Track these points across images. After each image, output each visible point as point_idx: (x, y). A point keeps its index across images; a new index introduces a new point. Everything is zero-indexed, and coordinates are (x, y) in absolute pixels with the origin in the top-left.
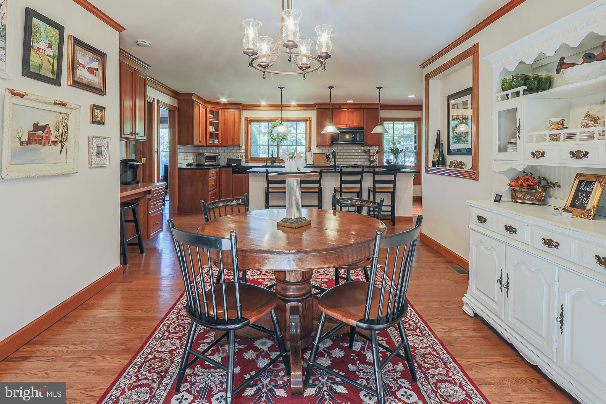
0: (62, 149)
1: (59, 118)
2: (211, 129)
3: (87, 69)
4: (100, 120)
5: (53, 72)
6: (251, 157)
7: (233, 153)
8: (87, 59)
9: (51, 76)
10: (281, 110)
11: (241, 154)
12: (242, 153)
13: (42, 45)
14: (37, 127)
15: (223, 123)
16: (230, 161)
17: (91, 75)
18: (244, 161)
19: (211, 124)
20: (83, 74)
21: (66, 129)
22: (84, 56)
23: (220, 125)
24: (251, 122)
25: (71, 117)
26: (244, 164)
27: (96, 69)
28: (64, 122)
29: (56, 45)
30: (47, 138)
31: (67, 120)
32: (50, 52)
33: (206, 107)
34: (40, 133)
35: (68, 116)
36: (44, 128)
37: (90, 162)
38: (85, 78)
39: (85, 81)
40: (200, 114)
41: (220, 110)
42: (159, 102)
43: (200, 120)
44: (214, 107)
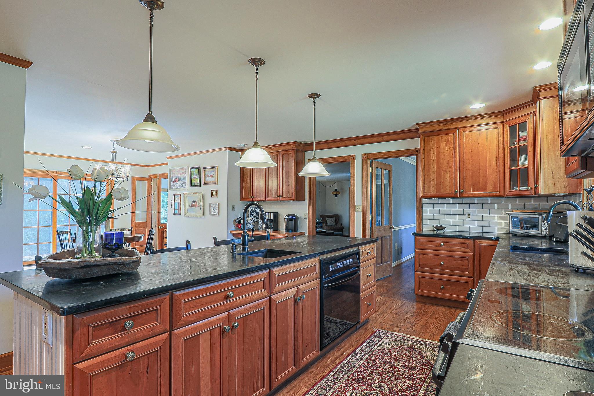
1: (199, 198)
3: (209, 176)
4: (215, 195)
5: (198, 183)
8: (210, 172)
14: (193, 202)
17: (212, 178)
23: (530, 151)
27: (214, 175)
29: (198, 174)
30: (196, 205)
32: (197, 177)
37: (210, 213)
39: (209, 181)
40: (455, 147)
41: (531, 117)
42: (364, 155)
43: (454, 156)
44: (516, 117)
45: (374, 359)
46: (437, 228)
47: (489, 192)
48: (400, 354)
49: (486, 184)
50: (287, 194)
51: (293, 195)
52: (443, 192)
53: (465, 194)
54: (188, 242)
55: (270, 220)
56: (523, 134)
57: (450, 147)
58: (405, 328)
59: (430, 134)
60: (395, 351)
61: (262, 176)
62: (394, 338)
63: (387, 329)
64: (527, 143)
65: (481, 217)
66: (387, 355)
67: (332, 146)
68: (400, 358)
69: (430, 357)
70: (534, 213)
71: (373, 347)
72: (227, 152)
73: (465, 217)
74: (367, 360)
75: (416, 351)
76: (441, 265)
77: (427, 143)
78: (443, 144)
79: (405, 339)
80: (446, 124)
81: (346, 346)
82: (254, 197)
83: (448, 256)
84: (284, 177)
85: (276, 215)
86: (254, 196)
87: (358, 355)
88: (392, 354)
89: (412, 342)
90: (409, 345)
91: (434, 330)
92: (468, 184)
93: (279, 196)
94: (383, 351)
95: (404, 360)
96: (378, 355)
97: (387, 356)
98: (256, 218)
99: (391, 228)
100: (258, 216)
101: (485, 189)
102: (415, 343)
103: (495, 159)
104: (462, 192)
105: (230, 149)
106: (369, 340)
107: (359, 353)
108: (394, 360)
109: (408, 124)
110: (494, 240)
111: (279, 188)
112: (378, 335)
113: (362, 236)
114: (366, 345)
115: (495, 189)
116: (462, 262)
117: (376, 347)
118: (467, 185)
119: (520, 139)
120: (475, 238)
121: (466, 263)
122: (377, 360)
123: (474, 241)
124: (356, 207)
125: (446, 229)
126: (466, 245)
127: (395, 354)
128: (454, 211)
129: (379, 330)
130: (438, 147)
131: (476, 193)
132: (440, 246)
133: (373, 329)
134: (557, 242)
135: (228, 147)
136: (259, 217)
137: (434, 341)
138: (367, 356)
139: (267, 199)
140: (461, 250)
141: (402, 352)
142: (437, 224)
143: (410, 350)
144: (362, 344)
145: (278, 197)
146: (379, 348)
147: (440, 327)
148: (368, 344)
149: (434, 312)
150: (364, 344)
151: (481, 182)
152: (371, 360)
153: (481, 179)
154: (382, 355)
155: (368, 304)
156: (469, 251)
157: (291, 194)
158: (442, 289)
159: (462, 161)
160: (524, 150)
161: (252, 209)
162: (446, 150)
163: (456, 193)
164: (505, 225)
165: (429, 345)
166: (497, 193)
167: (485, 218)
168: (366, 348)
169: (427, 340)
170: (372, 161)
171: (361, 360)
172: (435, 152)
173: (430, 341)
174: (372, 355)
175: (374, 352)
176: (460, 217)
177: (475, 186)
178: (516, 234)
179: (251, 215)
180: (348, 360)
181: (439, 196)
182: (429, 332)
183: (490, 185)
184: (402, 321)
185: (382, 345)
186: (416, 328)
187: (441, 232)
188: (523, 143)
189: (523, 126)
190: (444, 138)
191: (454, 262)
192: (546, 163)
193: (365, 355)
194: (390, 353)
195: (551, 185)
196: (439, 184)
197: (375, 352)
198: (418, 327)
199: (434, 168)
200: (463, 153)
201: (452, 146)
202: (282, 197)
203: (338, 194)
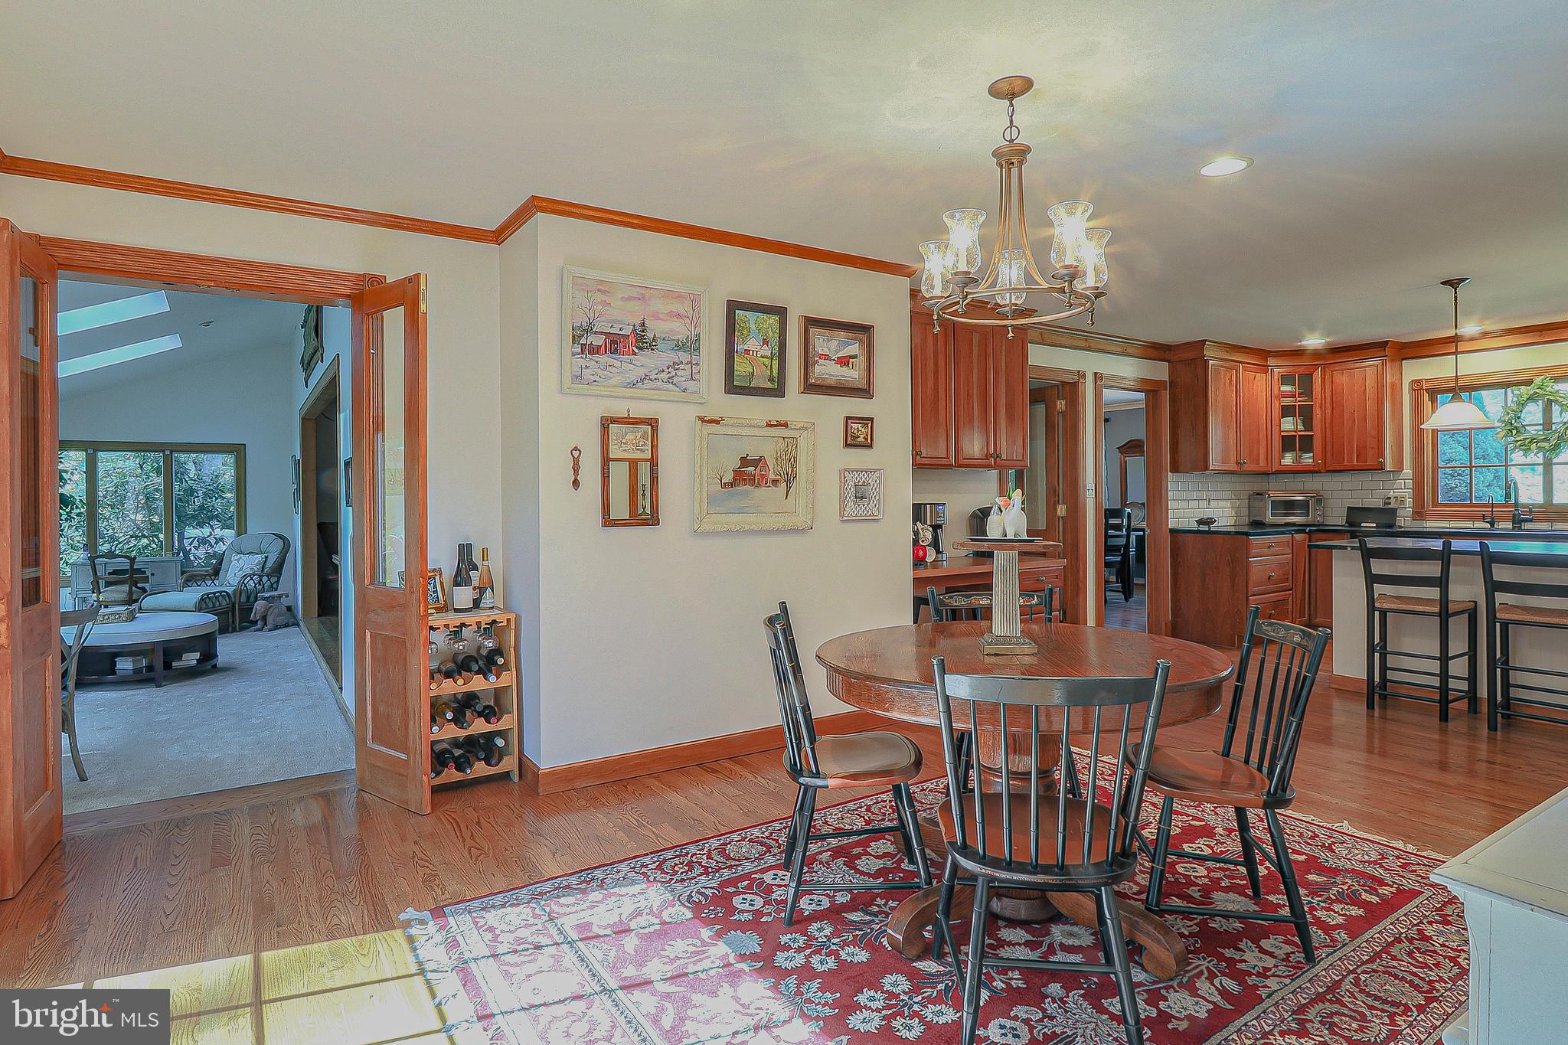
0: (788, 492)
1: (782, 445)
2: (1288, 425)
3: (834, 360)
4: (863, 440)
5: (771, 380)
6: (1435, 504)
7: (1367, 492)
8: (834, 343)
9: (769, 385)
10: (1456, 353)
11: (1398, 493)
12: (1402, 489)
13: (753, 344)
14: (745, 461)
15: (1328, 405)
16: (1355, 514)
17: (845, 369)
18: (1410, 514)
19: (1286, 411)
20: (827, 371)
21: (793, 461)
22: (829, 340)
23: (1317, 414)
24: (1433, 394)
25: (802, 442)
26: (1407, 525)
27: (855, 357)
28: (790, 450)
29: (775, 339)
30: (763, 476)
31: (795, 446)
32: (766, 351)
33: (1265, 369)
34: (751, 469)
35: (797, 441)
36: (758, 462)
37: (842, 510)
38: (831, 375)
39: (832, 381)
41: (1320, 370)
49: (1258, 455)
50: (1010, 449)
57: (1233, 391)
76: (1270, 578)
93: (993, 456)
101: (1257, 460)
103: (1264, 418)
123: (1293, 536)
132: (1270, 548)
139: (962, 461)
156: (1289, 551)
183: (1261, 456)
202: (999, 456)
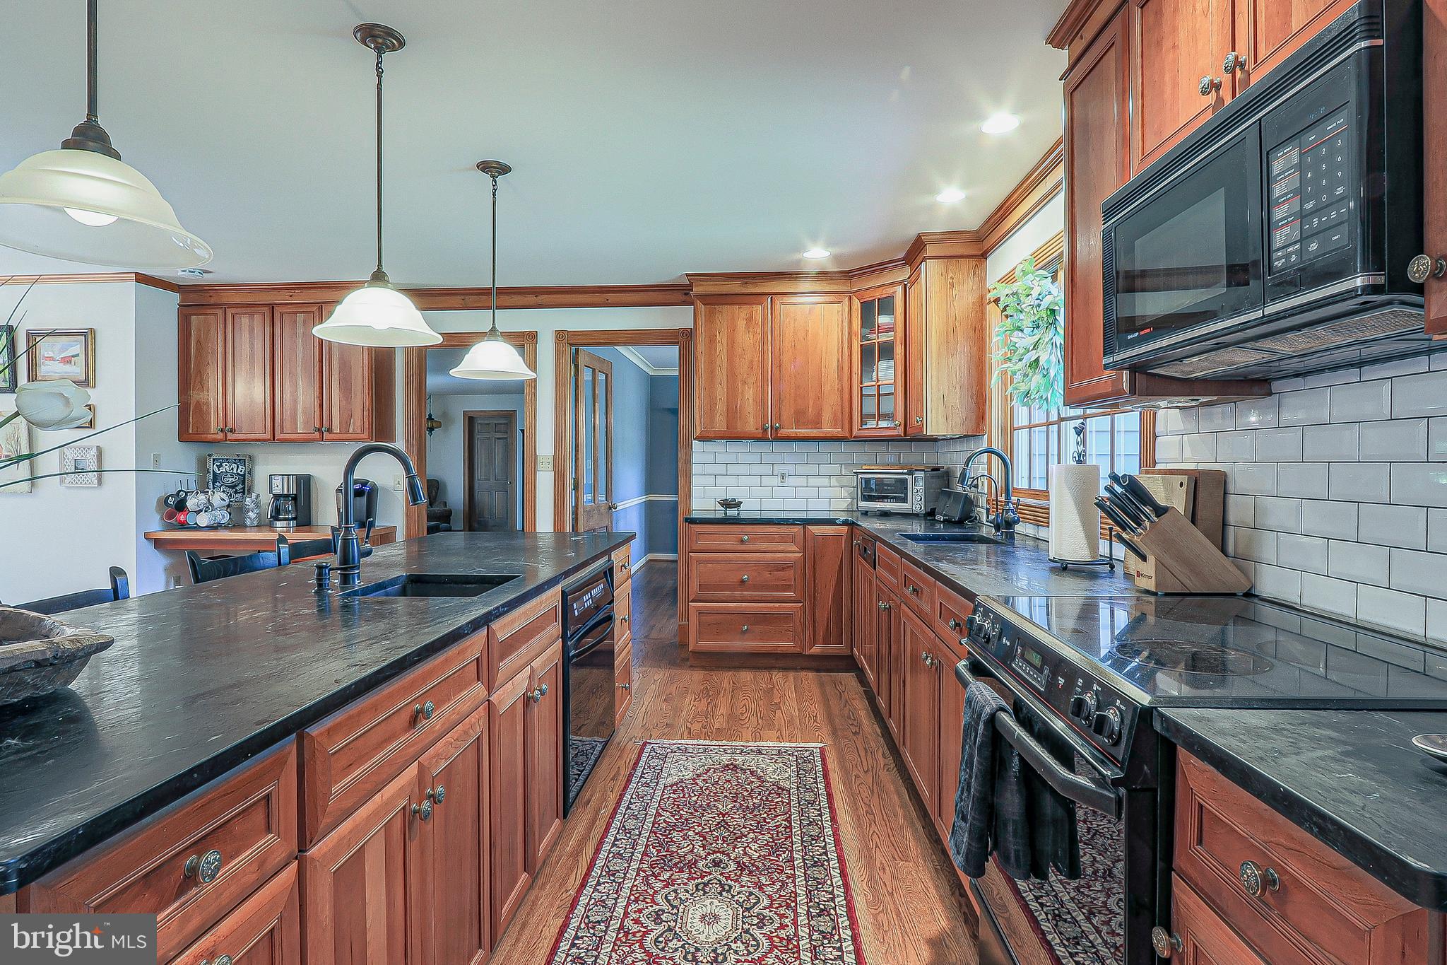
3: (58, 360)
15: (908, 340)
17: (68, 366)
27: (77, 356)
38: (56, 372)
39: (56, 377)
40: (763, 333)
41: (899, 289)
42: (560, 336)
43: (762, 353)
44: (873, 286)
45: (672, 808)
46: (727, 504)
47: (827, 429)
48: (717, 783)
49: (819, 415)
50: (346, 423)
51: (366, 425)
52: (739, 428)
53: (783, 432)
54: (116, 573)
55: (287, 496)
56: (883, 320)
57: (755, 333)
58: (696, 727)
59: (714, 300)
60: (704, 780)
61: (258, 370)
62: (689, 752)
63: (662, 736)
64: (892, 338)
65: (802, 479)
66: (692, 792)
67: (475, 305)
68: (722, 793)
69: (775, 776)
70: (901, 471)
71: (657, 783)
72: (132, 285)
73: (776, 481)
74: (658, 814)
75: (744, 771)
76: (743, 582)
77: (710, 318)
78: (741, 324)
79: (711, 750)
80: (746, 283)
81: (597, 795)
82: (231, 431)
83: (757, 563)
84: (336, 376)
85: (305, 482)
86: (230, 426)
87: (633, 807)
88: (701, 788)
89: (727, 753)
90: (724, 760)
91: (754, 719)
92: (787, 413)
93: (319, 430)
94: (681, 786)
95: (730, 793)
96: (675, 796)
97: (695, 795)
98: (236, 492)
99: (610, 508)
100: (241, 486)
101: (817, 423)
102: (733, 753)
103: (835, 364)
104: (777, 428)
105: (142, 279)
106: (639, 770)
107: (635, 803)
108: (712, 800)
109: (672, 273)
110: (840, 525)
111: (321, 406)
112: (653, 753)
113: (554, 530)
114: (638, 782)
115: (835, 425)
116: (782, 573)
117: (662, 781)
118: (785, 416)
119: (880, 330)
120: (806, 522)
121: (790, 573)
122: (678, 808)
123: (804, 528)
124: (539, 460)
125: (742, 507)
126: (792, 539)
127: (708, 786)
128: (756, 469)
129: (650, 743)
130: (732, 330)
131: (803, 432)
132: (742, 542)
133: (635, 742)
134: (948, 522)
135: (136, 273)
136: (244, 488)
137: (765, 743)
138: (654, 805)
139: (278, 436)
140: (781, 548)
141: (719, 778)
142: (723, 495)
143: (732, 770)
144: (629, 781)
145: (317, 433)
146: (670, 780)
147: (761, 712)
148: (641, 777)
149: (733, 683)
150: (635, 780)
151: (810, 410)
152: (667, 811)
153: (811, 402)
154: (684, 795)
155: (623, 687)
156: (794, 548)
157: (359, 423)
158: (744, 632)
159: (777, 363)
160: (886, 351)
161: (219, 467)
162: (747, 339)
163: (765, 430)
164: (845, 494)
165: (760, 752)
166: (837, 432)
167: (812, 481)
168: (643, 788)
169: (750, 744)
170: (577, 351)
171: (645, 817)
172: (725, 341)
173: (758, 743)
174: (663, 800)
175: (663, 792)
176: (766, 480)
177: (800, 417)
178: (867, 512)
179: (217, 484)
180: (619, 824)
181: (732, 435)
182: (746, 726)
183: (827, 417)
184: (684, 713)
185: (671, 775)
186: (719, 723)
187: (732, 513)
188: (884, 338)
189: (886, 305)
190: (742, 313)
191: (767, 575)
192: (934, 379)
193: (648, 804)
194: (697, 788)
195: (942, 420)
196: (733, 412)
197: (666, 791)
198: (721, 719)
199: (721, 375)
200: (778, 347)
201: (758, 331)
202: (330, 430)
203: (436, 428)
